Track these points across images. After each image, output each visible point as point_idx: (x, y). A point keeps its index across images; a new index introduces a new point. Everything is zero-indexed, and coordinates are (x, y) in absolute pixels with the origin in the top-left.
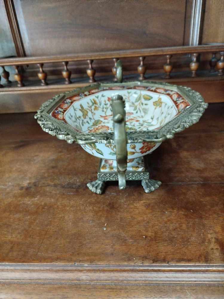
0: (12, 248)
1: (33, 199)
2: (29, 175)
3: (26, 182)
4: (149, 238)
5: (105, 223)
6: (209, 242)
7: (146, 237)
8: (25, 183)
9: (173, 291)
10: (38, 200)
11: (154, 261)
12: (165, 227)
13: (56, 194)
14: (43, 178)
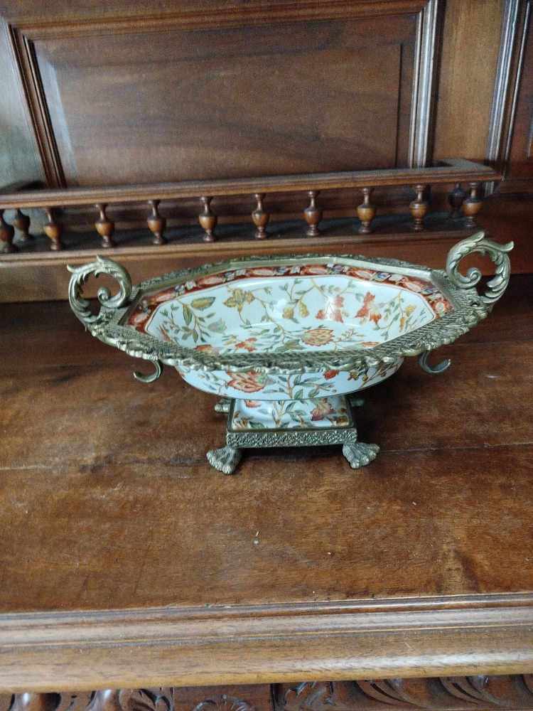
0: (85, 583)
1: (110, 490)
2: (93, 441)
3: (89, 456)
4: (339, 555)
5: (256, 532)
6: (445, 557)
7: (333, 554)
8: (89, 458)
9: (382, 645)
10: (120, 491)
11: (349, 595)
12: (368, 534)
13: (154, 478)
14: (123, 446)
